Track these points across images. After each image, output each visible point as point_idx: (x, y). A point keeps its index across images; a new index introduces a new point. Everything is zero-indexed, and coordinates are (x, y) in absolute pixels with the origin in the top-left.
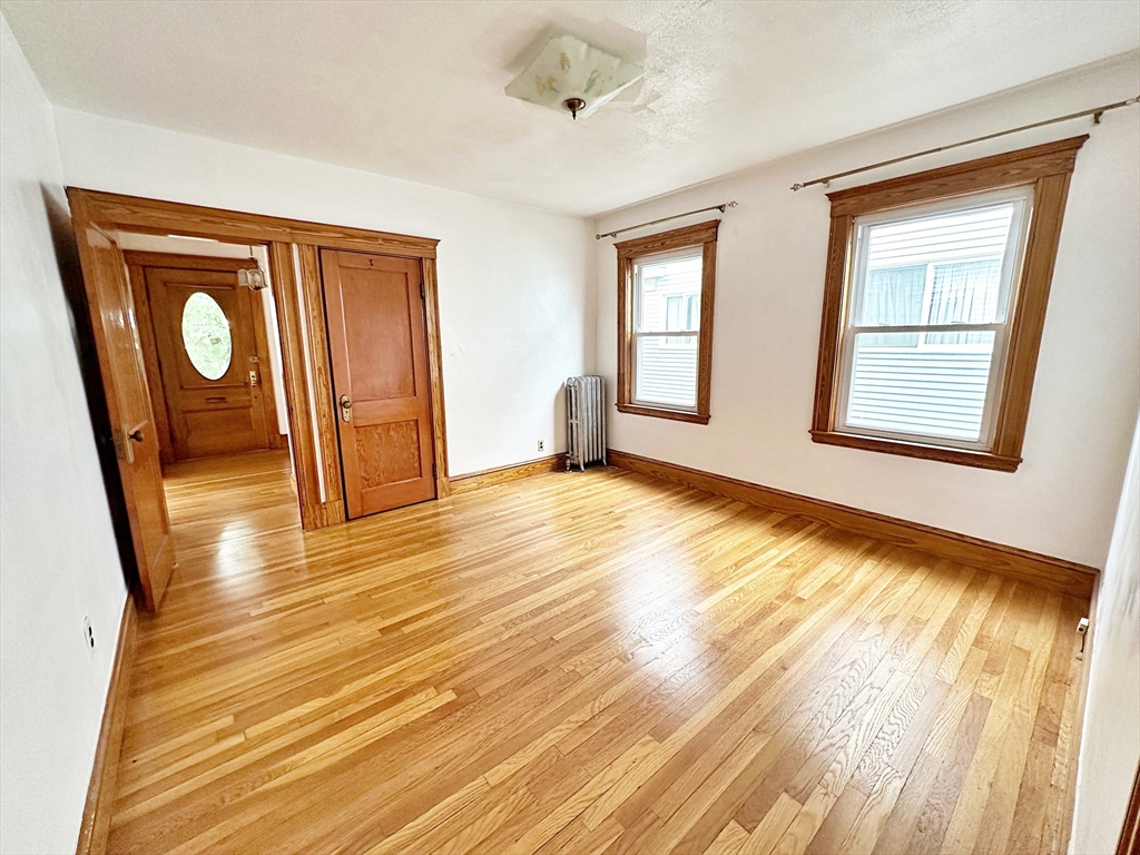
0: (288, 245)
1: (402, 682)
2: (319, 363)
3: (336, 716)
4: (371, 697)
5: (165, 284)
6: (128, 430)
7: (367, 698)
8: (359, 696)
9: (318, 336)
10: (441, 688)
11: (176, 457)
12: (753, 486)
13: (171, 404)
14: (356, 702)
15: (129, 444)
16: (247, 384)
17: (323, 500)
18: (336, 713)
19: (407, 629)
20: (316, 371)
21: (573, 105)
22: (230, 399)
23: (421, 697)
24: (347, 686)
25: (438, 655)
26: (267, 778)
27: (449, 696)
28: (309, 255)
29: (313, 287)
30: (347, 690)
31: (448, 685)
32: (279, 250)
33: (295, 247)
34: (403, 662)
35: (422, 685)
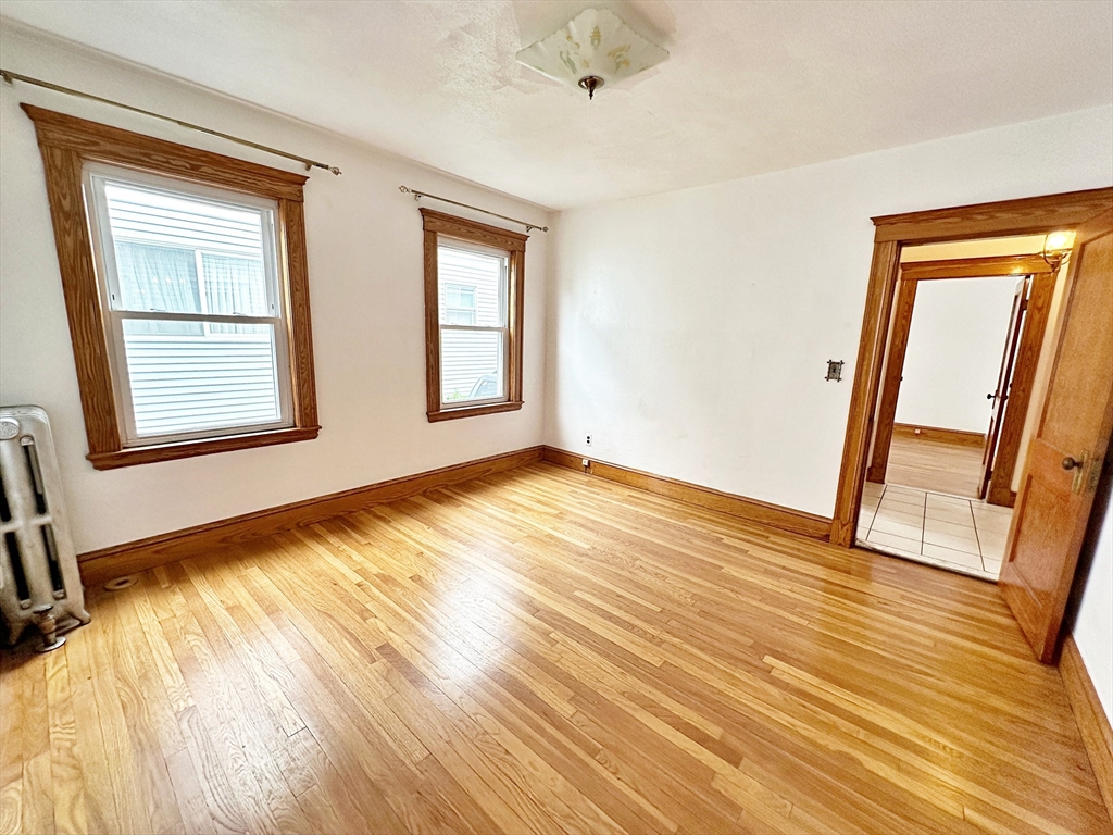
1: (785, 699)
3: (862, 734)
4: (821, 718)
7: (826, 720)
8: (830, 728)
10: (768, 668)
12: (383, 485)
14: (837, 729)
18: (861, 737)
19: (715, 731)
21: (592, 83)
23: (786, 678)
24: (831, 748)
25: (733, 684)
26: (947, 749)
27: (768, 659)
30: (834, 744)
31: (761, 665)
34: (761, 710)
35: (774, 682)
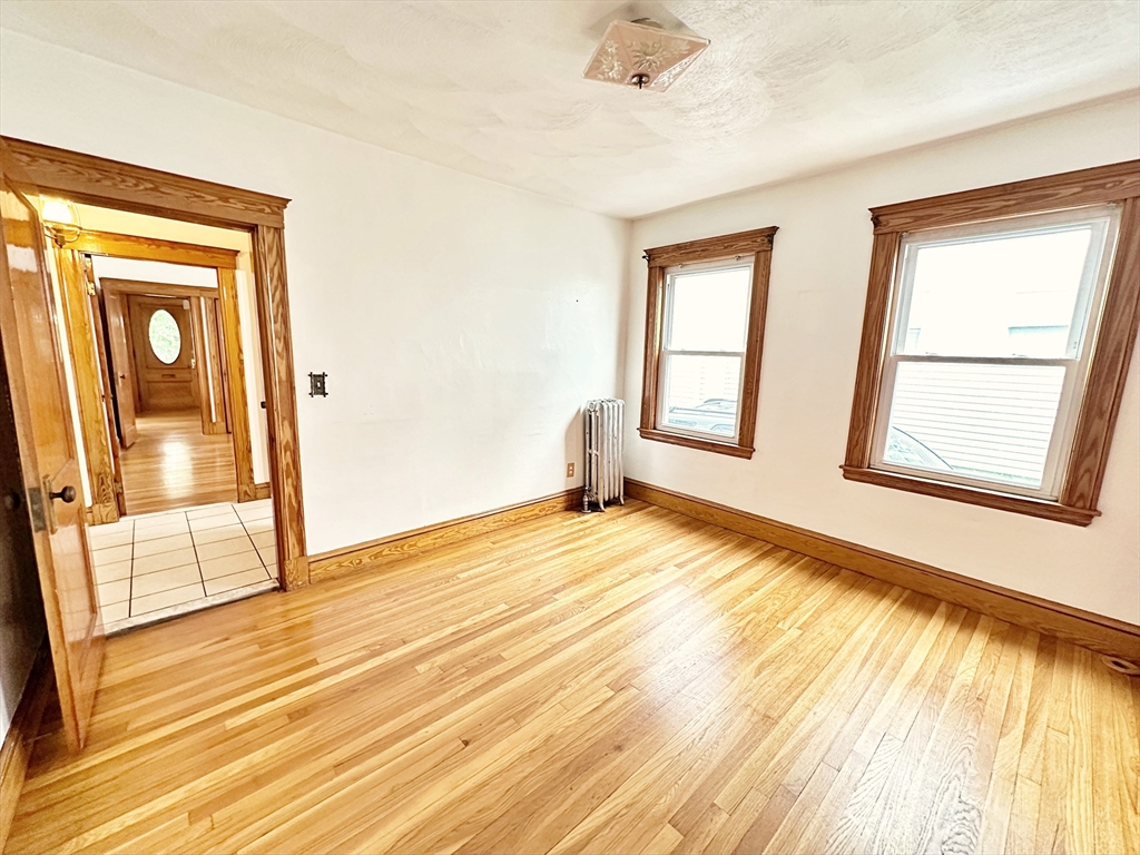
0: (199, 298)
2: (213, 353)
5: (140, 305)
6: (120, 374)
9: (214, 340)
11: (142, 408)
13: (140, 376)
15: (120, 380)
16: (190, 367)
17: (214, 420)
20: (212, 357)
22: (178, 376)
28: (210, 302)
29: (212, 317)
32: (194, 300)
33: (202, 299)
